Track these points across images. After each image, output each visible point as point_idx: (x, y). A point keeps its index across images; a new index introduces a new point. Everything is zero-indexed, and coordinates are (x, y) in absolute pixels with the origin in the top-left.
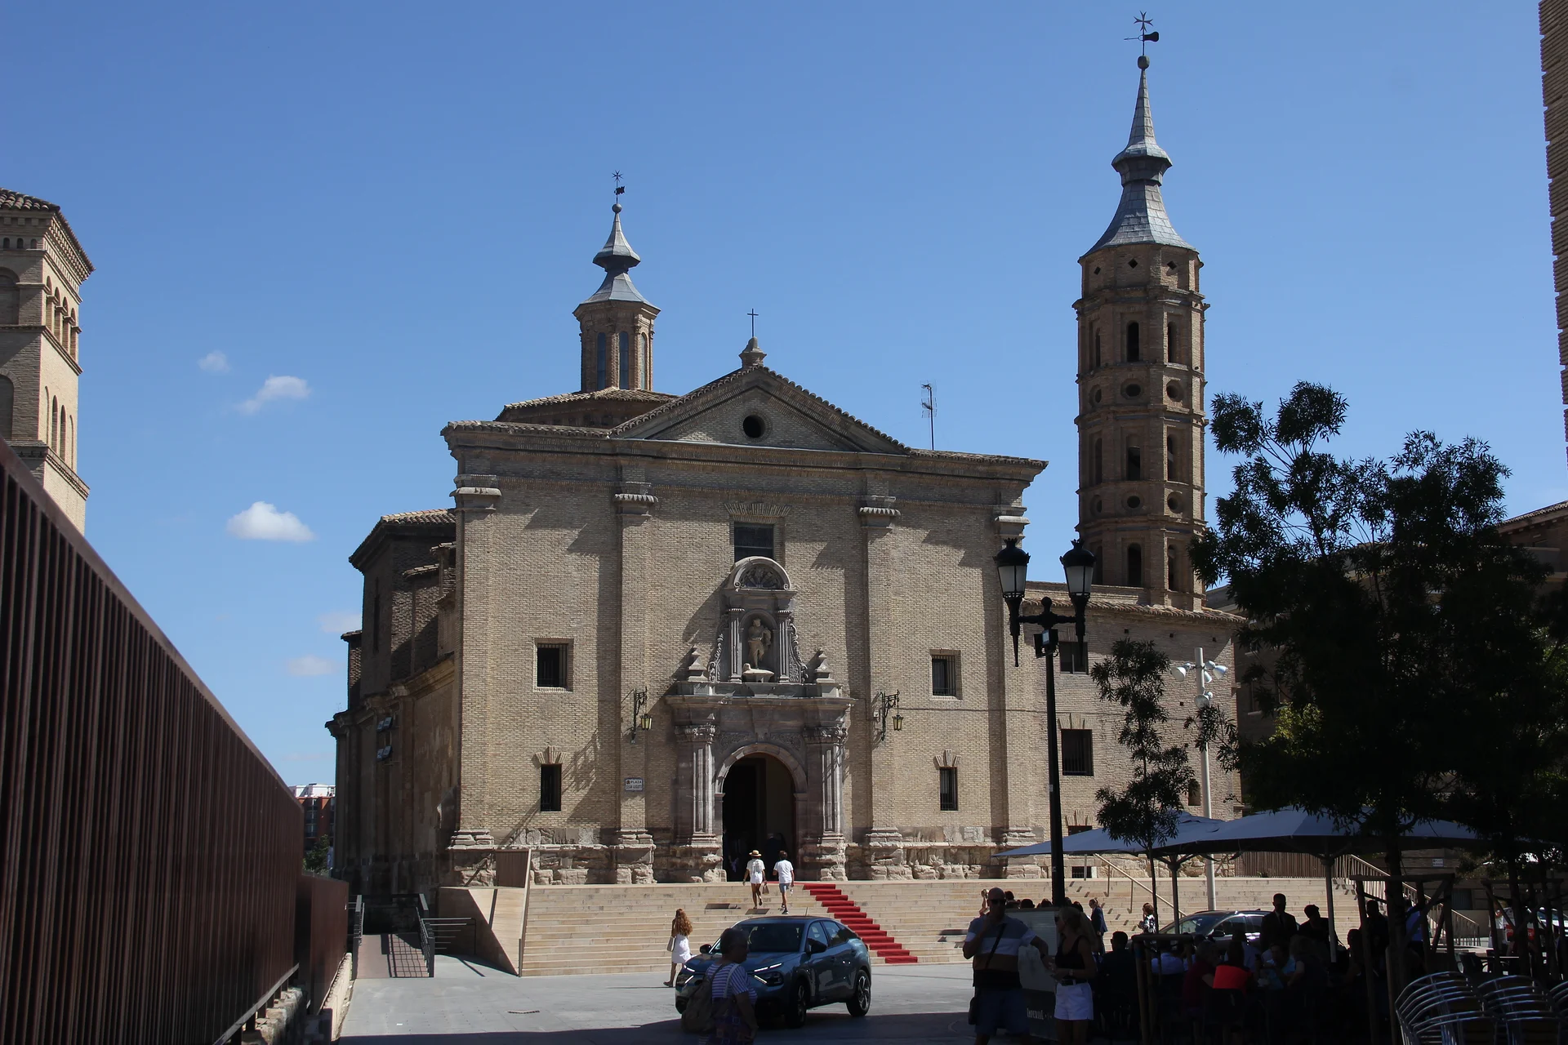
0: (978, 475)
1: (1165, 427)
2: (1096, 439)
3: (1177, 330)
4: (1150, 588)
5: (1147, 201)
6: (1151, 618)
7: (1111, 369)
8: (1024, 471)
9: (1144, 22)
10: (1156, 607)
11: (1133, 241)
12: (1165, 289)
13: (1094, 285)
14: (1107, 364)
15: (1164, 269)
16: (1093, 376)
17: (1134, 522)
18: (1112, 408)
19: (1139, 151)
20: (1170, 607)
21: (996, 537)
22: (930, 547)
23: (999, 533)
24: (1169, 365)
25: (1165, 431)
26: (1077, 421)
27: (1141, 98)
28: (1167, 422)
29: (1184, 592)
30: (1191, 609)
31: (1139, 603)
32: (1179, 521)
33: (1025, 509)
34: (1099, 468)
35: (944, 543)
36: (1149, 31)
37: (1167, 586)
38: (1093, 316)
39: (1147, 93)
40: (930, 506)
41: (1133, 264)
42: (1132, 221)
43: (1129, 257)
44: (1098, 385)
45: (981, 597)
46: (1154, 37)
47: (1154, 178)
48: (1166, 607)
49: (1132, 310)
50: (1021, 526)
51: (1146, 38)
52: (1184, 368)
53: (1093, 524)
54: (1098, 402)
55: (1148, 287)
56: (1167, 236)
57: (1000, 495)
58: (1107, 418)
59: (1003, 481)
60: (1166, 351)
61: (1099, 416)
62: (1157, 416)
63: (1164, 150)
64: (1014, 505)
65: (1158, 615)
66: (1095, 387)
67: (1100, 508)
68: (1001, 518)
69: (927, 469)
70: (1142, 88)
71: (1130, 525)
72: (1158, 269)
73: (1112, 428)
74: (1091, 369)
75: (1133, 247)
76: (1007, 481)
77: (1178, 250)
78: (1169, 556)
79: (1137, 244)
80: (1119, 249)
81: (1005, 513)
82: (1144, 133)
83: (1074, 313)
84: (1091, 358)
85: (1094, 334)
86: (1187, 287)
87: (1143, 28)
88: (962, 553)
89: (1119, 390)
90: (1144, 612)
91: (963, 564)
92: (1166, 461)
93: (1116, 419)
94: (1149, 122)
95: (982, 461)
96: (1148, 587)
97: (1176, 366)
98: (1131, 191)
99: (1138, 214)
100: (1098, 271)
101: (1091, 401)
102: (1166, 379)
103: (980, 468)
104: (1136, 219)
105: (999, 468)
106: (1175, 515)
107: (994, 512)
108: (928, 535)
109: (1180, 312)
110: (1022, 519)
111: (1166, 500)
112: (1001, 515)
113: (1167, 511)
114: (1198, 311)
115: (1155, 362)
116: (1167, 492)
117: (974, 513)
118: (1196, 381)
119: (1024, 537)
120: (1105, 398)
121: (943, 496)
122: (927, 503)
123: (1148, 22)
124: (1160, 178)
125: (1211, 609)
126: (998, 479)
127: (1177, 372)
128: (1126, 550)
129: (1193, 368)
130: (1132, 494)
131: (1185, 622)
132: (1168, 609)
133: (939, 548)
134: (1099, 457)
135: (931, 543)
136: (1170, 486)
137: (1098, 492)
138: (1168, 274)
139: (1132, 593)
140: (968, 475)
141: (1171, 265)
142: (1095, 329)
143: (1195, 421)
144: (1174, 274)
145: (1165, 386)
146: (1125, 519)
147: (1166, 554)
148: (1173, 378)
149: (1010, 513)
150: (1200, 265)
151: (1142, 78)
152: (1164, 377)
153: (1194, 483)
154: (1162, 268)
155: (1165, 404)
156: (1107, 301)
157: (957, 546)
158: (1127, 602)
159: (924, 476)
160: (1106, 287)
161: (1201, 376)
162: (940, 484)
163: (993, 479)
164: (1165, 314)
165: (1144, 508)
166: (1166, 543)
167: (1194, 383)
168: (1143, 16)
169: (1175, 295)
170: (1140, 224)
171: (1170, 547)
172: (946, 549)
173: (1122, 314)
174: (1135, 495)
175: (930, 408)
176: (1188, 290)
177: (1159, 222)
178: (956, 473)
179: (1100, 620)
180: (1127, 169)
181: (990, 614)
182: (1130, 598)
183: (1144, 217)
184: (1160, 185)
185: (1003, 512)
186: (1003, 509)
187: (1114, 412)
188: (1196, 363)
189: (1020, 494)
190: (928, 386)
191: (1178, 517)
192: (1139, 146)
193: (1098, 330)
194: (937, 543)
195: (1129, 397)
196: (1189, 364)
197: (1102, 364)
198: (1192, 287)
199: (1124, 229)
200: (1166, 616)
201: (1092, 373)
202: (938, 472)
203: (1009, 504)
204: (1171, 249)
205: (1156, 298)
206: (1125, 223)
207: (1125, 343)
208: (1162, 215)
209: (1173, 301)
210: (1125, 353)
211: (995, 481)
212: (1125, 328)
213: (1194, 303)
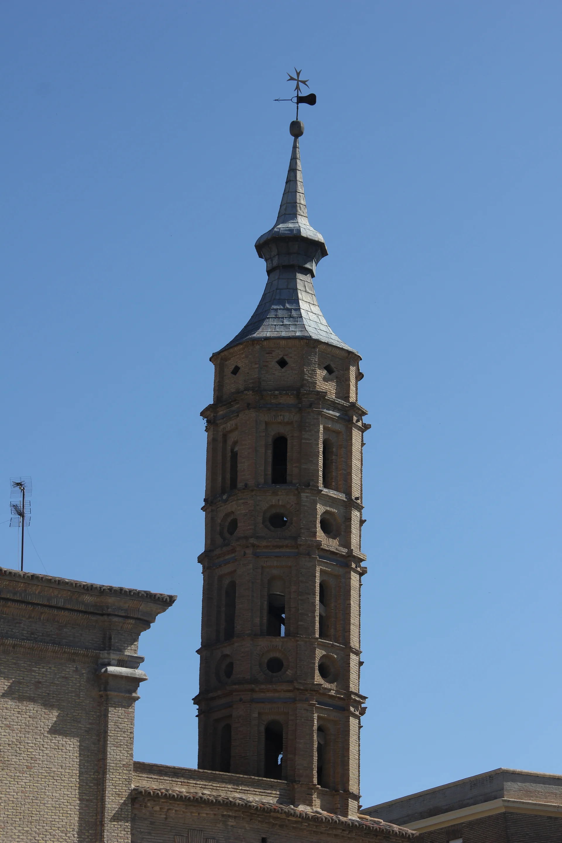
0: (82, 608)
1: (318, 569)
2: (226, 582)
3: (334, 450)
4: (295, 781)
5: (299, 292)
6: (296, 822)
7: (252, 491)
8: (144, 607)
9: (298, 81)
10: (301, 808)
11: (284, 334)
12: (322, 395)
13: (230, 387)
14: (246, 485)
15: (321, 373)
16: (226, 501)
17: (275, 691)
18: (252, 541)
19: (291, 230)
20: (319, 810)
21: (101, 696)
22: (10, 703)
23: (106, 690)
24: (325, 491)
25: (318, 574)
26: (201, 559)
27: (293, 170)
28: (321, 563)
29: (337, 791)
30: (346, 815)
31: (280, 802)
32: (333, 693)
33: (142, 659)
34: (231, 620)
35: (32, 699)
36: (305, 92)
37: (315, 781)
38: (229, 426)
39: (299, 165)
40: (14, 646)
41: (282, 363)
42: (280, 313)
43: (278, 354)
44: (233, 512)
45: (75, 779)
46: (311, 100)
47: (308, 266)
48: (315, 809)
49: (280, 419)
50: (136, 681)
51: (301, 100)
52: (342, 496)
53: (220, 693)
54: (231, 533)
55: (303, 391)
56: (324, 334)
57: (110, 638)
58: (245, 554)
59: (116, 619)
60: (321, 473)
61: (233, 551)
62: (309, 554)
63: (320, 233)
64: (128, 653)
65: (305, 818)
66: (227, 515)
67: (230, 670)
68: (111, 669)
69: (15, 594)
70: (294, 159)
71: (270, 695)
72: (314, 371)
73: (251, 566)
74: (223, 492)
75: (283, 342)
76: (121, 620)
77: (337, 352)
78: (319, 743)
79: (289, 338)
80: (265, 343)
81: (115, 662)
82: (297, 211)
83: (203, 423)
84: (224, 479)
85: (229, 448)
86: (347, 398)
87: (298, 88)
88: (54, 716)
89: (260, 519)
90: (288, 814)
91: (54, 730)
92: (317, 613)
93: (256, 555)
94: (301, 199)
95: (89, 589)
96: (292, 780)
97: (332, 493)
98: (279, 279)
99: (288, 306)
100: (236, 370)
101: (221, 534)
102: (320, 509)
103: (87, 598)
104: (285, 312)
105: (111, 600)
106: (327, 685)
107: (100, 661)
108: (10, 687)
109: (338, 427)
110: (138, 672)
111: (317, 665)
112: (110, 664)
113: (318, 679)
114: (359, 429)
115: (308, 485)
116: (319, 653)
117: (74, 661)
118: (355, 514)
119: (138, 698)
120: (243, 528)
121: (32, 634)
122: (10, 641)
123: (304, 82)
124: (312, 266)
125: (368, 817)
126: (109, 615)
127: (332, 501)
128: (262, 729)
129: (353, 498)
130: (272, 655)
131: (339, 832)
132: (317, 812)
133: (22, 706)
134: (231, 605)
135: (13, 699)
136: (323, 646)
137: (227, 651)
138: (325, 379)
139: (272, 787)
140: (69, 607)
141: (329, 369)
142: (230, 442)
143: (353, 566)
144: (332, 380)
145: (319, 517)
146: (263, 687)
147: (315, 737)
148: (328, 508)
149: (121, 663)
150: (360, 376)
151: (295, 147)
152: (318, 506)
153: (352, 645)
154: (319, 371)
155: (318, 539)
156: (249, 406)
157: (48, 704)
158: (266, 799)
159: (9, 603)
160: (247, 389)
161: (360, 508)
162: (30, 617)
163: (102, 615)
164: (321, 427)
165: (289, 672)
166: (316, 722)
167: (353, 518)
168: (298, 74)
169: (334, 406)
170: (291, 317)
171: (320, 729)
172: (32, 708)
173: (267, 423)
174: (277, 655)
175: (21, 514)
176: (349, 402)
177: (313, 317)
178: (54, 603)
179: (231, 822)
180: (275, 252)
181: (87, 806)
182: (270, 794)
183: (296, 310)
184: (313, 276)
185: (113, 662)
186: (114, 656)
187: (253, 545)
188: (355, 493)
189: (136, 639)
190: (19, 484)
191: (332, 688)
192: (291, 225)
193: (235, 443)
194: (21, 699)
195: (272, 528)
196: (348, 493)
197: (240, 485)
198: (352, 399)
199: (271, 322)
200: (316, 820)
201: (225, 497)
202: (29, 599)
203: (120, 650)
204: (329, 349)
205: (311, 406)
206: (272, 314)
207: (270, 460)
208: (316, 309)
209: (331, 412)
210: (270, 471)
211: (105, 618)
212: (270, 440)
213: (355, 418)
